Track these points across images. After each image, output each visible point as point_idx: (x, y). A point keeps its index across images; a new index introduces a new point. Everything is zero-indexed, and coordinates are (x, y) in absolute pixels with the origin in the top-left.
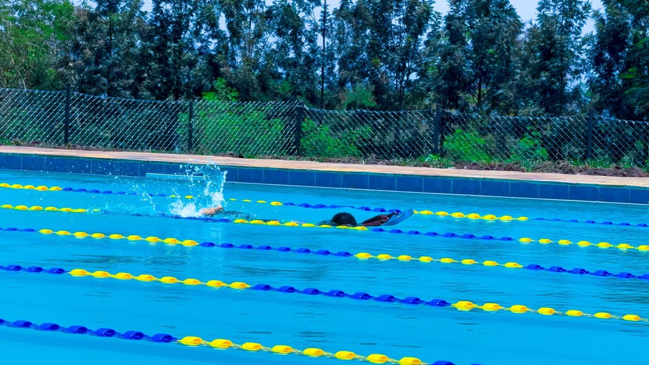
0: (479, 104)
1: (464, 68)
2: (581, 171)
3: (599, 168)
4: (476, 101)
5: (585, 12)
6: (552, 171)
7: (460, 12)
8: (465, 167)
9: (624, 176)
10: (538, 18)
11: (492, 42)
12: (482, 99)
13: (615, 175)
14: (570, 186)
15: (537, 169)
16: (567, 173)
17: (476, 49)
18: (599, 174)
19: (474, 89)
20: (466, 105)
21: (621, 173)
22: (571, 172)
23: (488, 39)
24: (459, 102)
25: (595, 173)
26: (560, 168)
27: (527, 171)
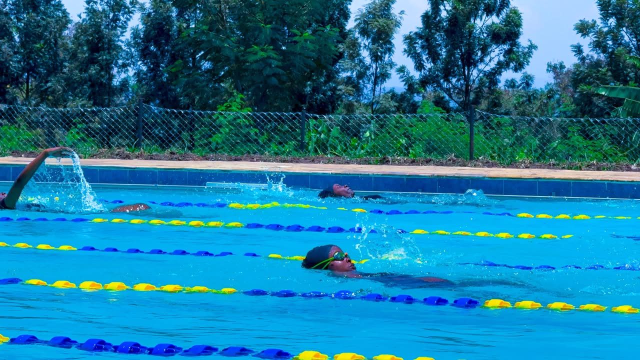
0: (27, 98)
1: (11, 63)
2: (137, 157)
3: (154, 154)
4: (24, 95)
5: (132, 7)
6: (109, 157)
7: (7, 8)
8: (23, 155)
9: (179, 160)
10: (86, 11)
11: (40, 37)
12: (30, 94)
13: (171, 159)
14: (129, 171)
15: (94, 156)
16: (124, 159)
17: (23, 44)
18: (155, 159)
19: (22, 83)
20: (15, 99)
21: (176, 158)
22: (128, 157)
23: (35, 34)
24: (7, 96)
25: (151, 159)
26: (117, 155)
27: (85, 158)
